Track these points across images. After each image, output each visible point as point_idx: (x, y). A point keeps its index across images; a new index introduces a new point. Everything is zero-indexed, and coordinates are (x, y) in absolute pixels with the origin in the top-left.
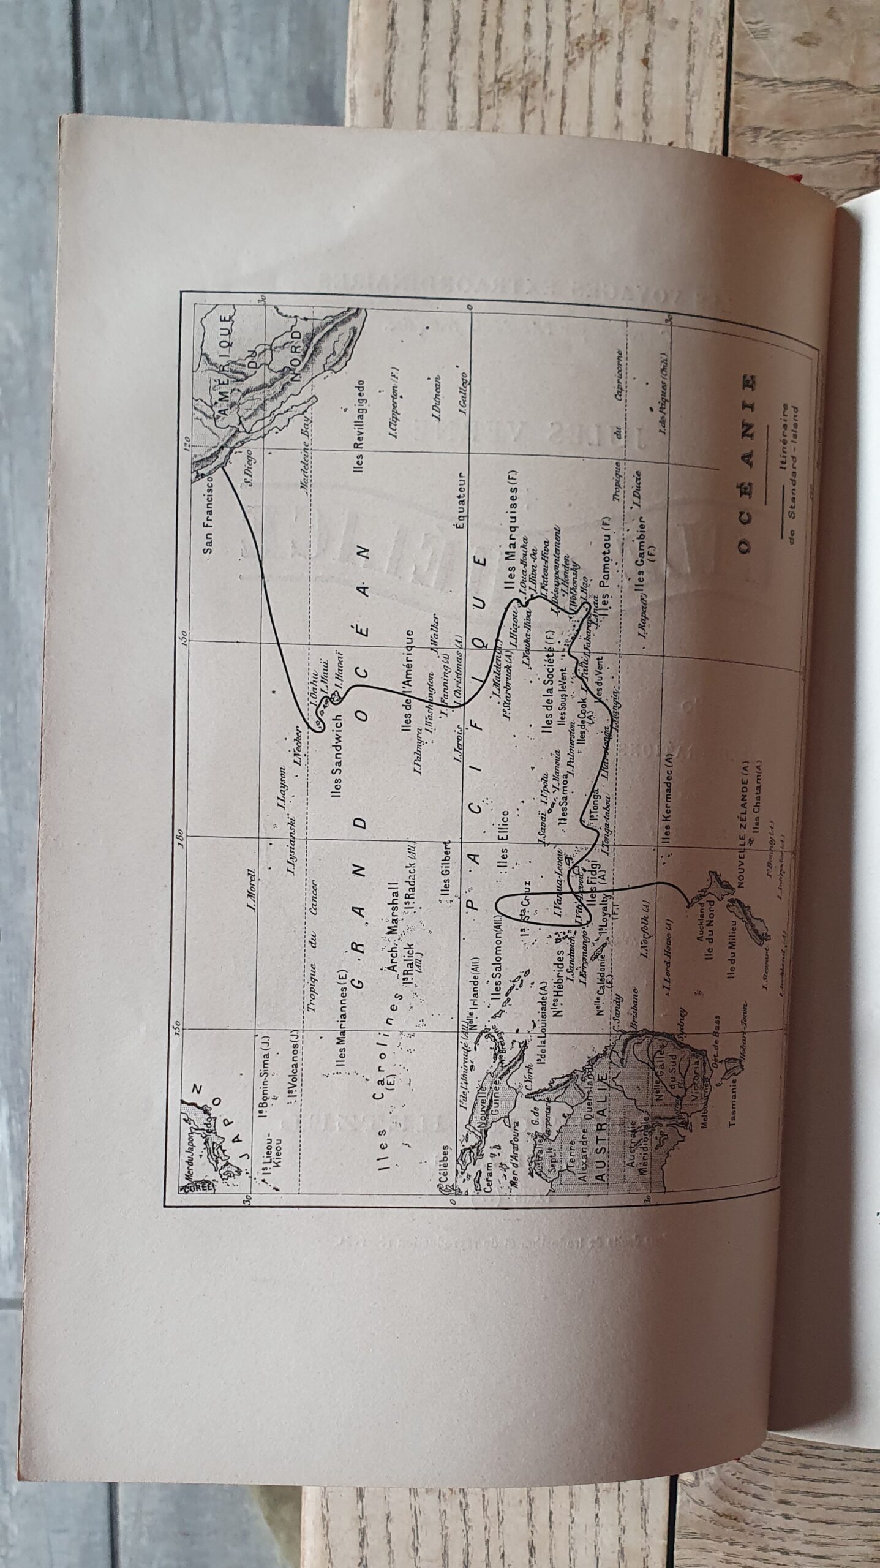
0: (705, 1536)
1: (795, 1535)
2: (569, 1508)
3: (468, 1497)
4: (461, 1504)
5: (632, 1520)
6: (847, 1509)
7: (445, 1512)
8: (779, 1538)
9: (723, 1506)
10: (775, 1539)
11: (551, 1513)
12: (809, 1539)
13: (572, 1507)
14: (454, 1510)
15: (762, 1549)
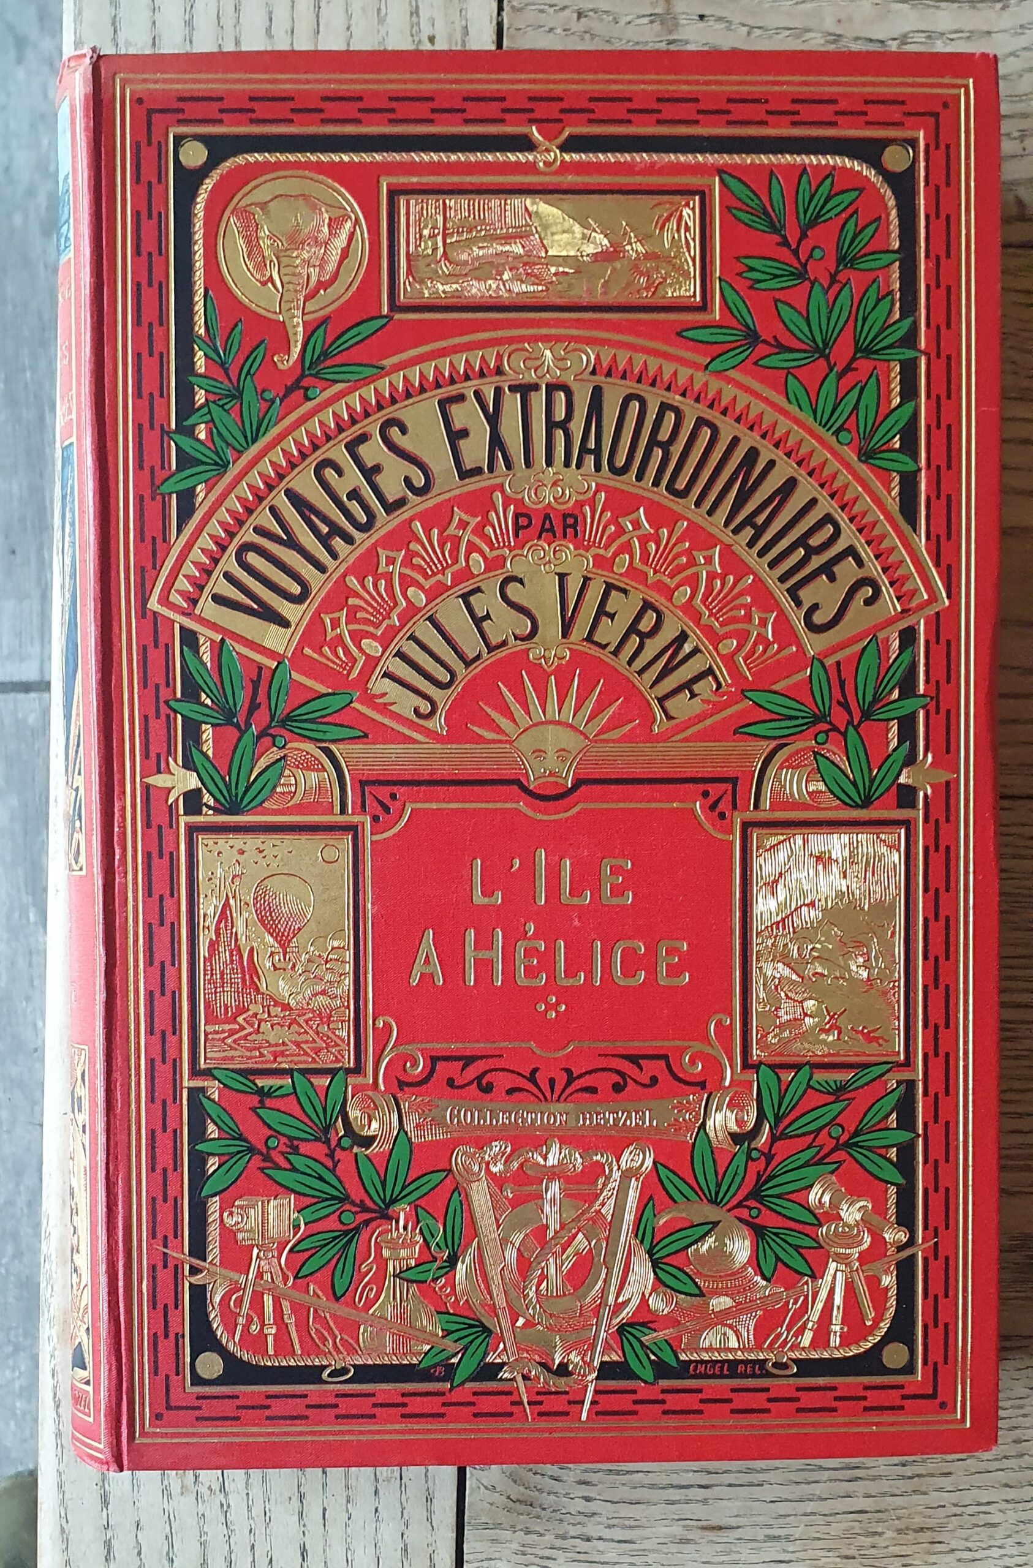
0: (498, 1526)
1: (597, 1518)
2: (345, 1502)
3: (230, 1496)
4: (222, 1505)
5: (416, 1511)
6: (652, 1486)
7: (203, 1515)
8: (579, 1523)
9: (516, 1491)
10: (574, 1525)
11: (325, 1510)
12: (611, 1522)
13: (348, 1501)
14: (213, 1511)
15: (564, 1537)
